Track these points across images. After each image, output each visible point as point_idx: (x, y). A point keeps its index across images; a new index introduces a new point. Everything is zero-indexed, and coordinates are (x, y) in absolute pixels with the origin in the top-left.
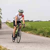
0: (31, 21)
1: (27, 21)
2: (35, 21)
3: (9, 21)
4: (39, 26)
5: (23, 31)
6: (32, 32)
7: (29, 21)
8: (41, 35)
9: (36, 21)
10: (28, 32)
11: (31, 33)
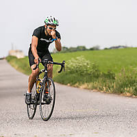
0: (92, 49)
1: (80, 50)
2: (106, 49)
3: (17, 51)
4: (120, 63)
5: (66, 84)
6: (96, 84)
7: (84, 49)
8: (128, 94)
9: (111, 48)
10: (85, 85)
11: (96, 88)
